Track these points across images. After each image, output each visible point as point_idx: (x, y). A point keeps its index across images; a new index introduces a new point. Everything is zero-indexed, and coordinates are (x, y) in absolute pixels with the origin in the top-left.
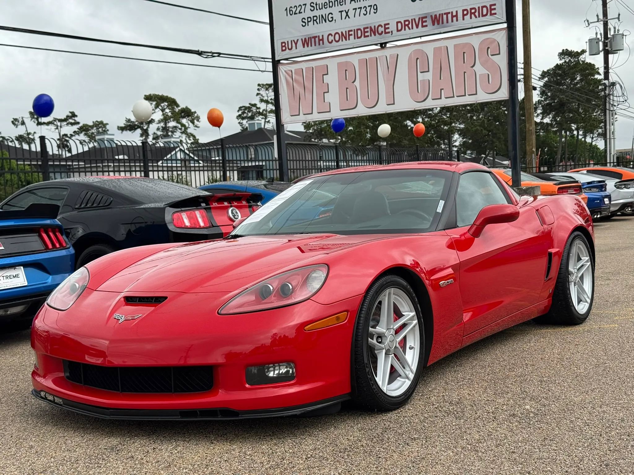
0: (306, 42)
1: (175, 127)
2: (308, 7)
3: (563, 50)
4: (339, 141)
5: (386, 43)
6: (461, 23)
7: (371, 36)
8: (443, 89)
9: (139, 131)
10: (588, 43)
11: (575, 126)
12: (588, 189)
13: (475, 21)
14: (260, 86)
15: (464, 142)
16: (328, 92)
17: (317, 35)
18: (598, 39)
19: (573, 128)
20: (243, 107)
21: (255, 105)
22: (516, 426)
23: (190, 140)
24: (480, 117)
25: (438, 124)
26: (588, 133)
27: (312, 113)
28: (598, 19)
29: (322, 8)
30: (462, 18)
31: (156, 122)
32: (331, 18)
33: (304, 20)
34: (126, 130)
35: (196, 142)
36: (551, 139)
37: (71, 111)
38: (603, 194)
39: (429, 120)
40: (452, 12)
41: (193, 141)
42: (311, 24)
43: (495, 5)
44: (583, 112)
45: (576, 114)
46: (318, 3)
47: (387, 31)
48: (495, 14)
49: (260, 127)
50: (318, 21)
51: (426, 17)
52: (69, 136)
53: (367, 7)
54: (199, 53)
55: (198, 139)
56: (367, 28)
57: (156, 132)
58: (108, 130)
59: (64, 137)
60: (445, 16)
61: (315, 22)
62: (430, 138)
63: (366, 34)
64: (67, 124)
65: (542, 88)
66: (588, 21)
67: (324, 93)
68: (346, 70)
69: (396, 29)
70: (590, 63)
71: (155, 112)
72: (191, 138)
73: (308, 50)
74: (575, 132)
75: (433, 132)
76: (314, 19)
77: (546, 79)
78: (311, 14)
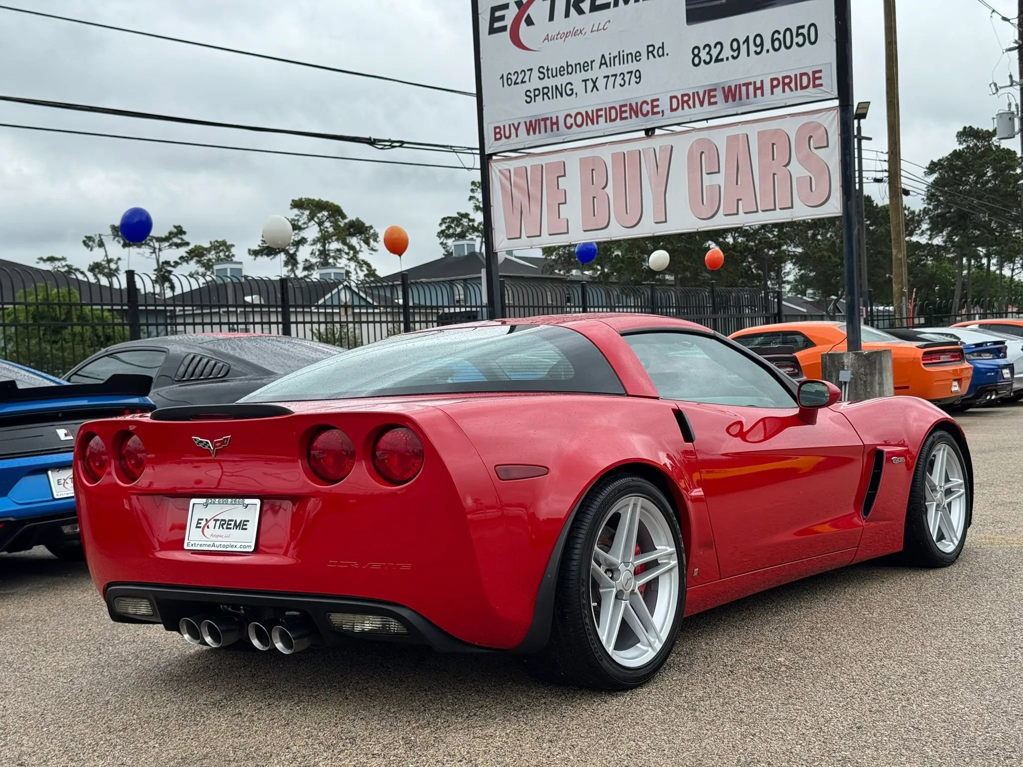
0: (532, 127)
1: (339, 250)
2: (536, 74)
3: (965, 128)
4: (599, 273)
5: (653, 129)
6: (769, 99)
7: (631, 117)
8: (741, 199)
9: (282, 257)
10: (995, 120)
11: (984, 251)
12: (975, 354)
13: (790, 96)
14: (476, 185)
15: (802, 276)
16: (565, 203)
17: (549, 117)
18: (1013, 113)
19: (981, 254)
20: (449, 217)
21: (466, 216)
22: (757, 682)
23: (362, 271)
24: (828, 235)
25: (759, 247)
26: (1005, 262)
27: (540, 235)
28: (1012, 82)
29: (556, 75)
30: (770, 92)
31: (308, 243)
32: (570, 90)
33: (528, 93)
34: (262, 255)
35: (371, 273)
36: (946, 271)
37: (177, 224)
38: (1001, 362)
39: (745, 239)
40: (755, 83)
41: (366, 272)
42: (540, 98)
43: (820, 71)
44: (997, 227)
45: (985, 231)
46: (550, 68)
47: (656, 110)
48: (821, 85)
49: (472, 251)
50: (550, 94)
51: (715, 90)
52: (172, 264)
53: (625, 74)
54: (371, 142)
55: (375, 270)
56: (625, 105)
57: (308, 258)
58: (233, 256)
59: (165, 265)
60: (744, 89)
61: (545, 96)
62: (745, 270)
63: (624, 115)
64: (170, 245)
65: (930, 188)
66: (995, 85)
67: (559, 204)
68: (593, 170)
69: (669, 107)
70: (1008, 150)
71: (307, 227)
72: (364, 269)
73: (534, 139)
74: (985, 261)
75: (750, 260)
76: (544, 93)
77: (936, 175)
78: (540, 85)
